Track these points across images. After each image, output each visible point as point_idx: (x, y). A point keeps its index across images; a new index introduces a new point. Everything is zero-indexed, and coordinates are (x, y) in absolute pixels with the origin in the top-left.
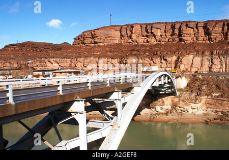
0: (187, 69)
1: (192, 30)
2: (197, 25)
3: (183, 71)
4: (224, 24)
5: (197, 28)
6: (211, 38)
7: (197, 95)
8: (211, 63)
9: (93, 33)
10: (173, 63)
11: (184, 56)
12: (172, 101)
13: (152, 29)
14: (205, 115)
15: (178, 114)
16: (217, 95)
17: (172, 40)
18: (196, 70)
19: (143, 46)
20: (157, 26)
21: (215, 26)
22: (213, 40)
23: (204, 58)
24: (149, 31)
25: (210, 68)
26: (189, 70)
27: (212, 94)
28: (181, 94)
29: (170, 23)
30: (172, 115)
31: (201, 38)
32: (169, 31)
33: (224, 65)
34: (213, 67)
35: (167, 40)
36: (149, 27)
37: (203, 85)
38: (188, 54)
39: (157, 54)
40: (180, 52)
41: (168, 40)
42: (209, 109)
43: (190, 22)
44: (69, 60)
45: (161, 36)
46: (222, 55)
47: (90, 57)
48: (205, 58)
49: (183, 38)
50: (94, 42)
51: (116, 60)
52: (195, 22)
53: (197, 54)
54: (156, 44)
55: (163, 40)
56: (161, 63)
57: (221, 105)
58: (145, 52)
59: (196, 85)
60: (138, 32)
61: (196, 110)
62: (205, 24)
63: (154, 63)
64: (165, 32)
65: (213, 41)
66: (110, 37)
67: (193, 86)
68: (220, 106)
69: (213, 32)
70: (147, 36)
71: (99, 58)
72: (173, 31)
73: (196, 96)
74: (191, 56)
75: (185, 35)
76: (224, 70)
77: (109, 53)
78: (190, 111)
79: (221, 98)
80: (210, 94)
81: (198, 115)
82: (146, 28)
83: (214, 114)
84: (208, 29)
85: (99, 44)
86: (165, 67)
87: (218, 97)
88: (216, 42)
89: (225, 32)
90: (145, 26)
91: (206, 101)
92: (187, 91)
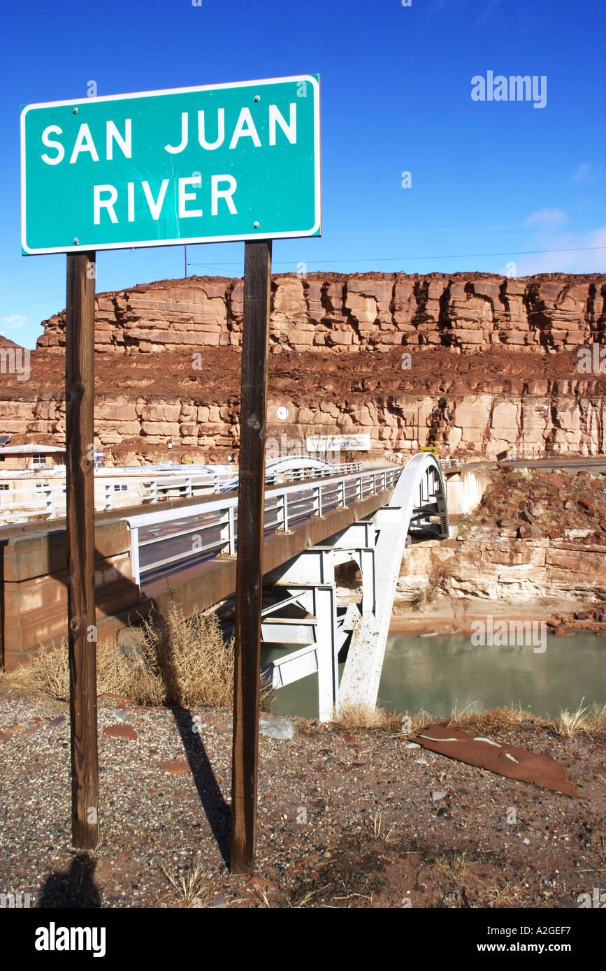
0: (471, 446)
1: (488, 304)
2: (503, 287)
3: (459, 453)
4: (592, 291)
5: (504, 300)
6: (551, 337)
7: (519, 536)
8: (551, 425)
9: (122, 303)
10: (422, 423)
11: (462, 399)
12: (433, 558)
13: (344, 299)
14: (544, 603)
15: (455, 603)
16: (583, 533)
17: (416, 341)
18: (503, 447)
19: (312, 357)
20: (363, 286)
21: (563, 295)
22: (556, 342)
23: (528, 408)
24: (336, 303)
25: (549, 441)
26: (478, 447)
27: (567, 532)
28: (461, 533)
29: (408, 277)
30: (435, 609)
31: (516, 337)
32: (405, 307)
33: (595, 432)
34: (558, 439)
35: (398, 338)
36: (334, 290)
37: (535, 500)
38: (477, 391)
39: (365, 390)
40: (448, 385)
41: (404, 338)
42: (556, 585)
43: (478, 276)
44: (25, 409)
45: (377, 322)
46: (589, 395)
47: (114, 398)
48: (531, 408)
49: (457, 332)
50: (126, 337)
51: (215, 409)
52: (497, 276)
53: (506, 393)
54: (361, 353)
55: (386, 338)
56: (381, 421)
57: (597, 567)
58: (321, 380)
59: (512, 501)
60: (295, 305)
61: (515, 588)
62: (530, 287)
63: (355, 421)
64: (393, 310)
65: (556, 348)
66: (187, 320)
67: (502, 506)
68: (593, 571)
69: (557, 314)
70: (327, 323)
71: (148, 402)
72: (422, 308)
73: (513, 540)
74: (486, 399)
75: (464, 323)
76: (594, 448)
77: (187, 384)
78: (494, 591)
79: (596, 547)
80: (560, 533)
81: (521, 605)
82: (324, 291)
83: (573, 599)
84: (541, 306)
85: (143, 345)
86: (394, 436)
87: (584, 540)
88: (566, 352)
89: (597, 316)
90: (319, 285)
91: (547, 556)
92: (483, 521)
